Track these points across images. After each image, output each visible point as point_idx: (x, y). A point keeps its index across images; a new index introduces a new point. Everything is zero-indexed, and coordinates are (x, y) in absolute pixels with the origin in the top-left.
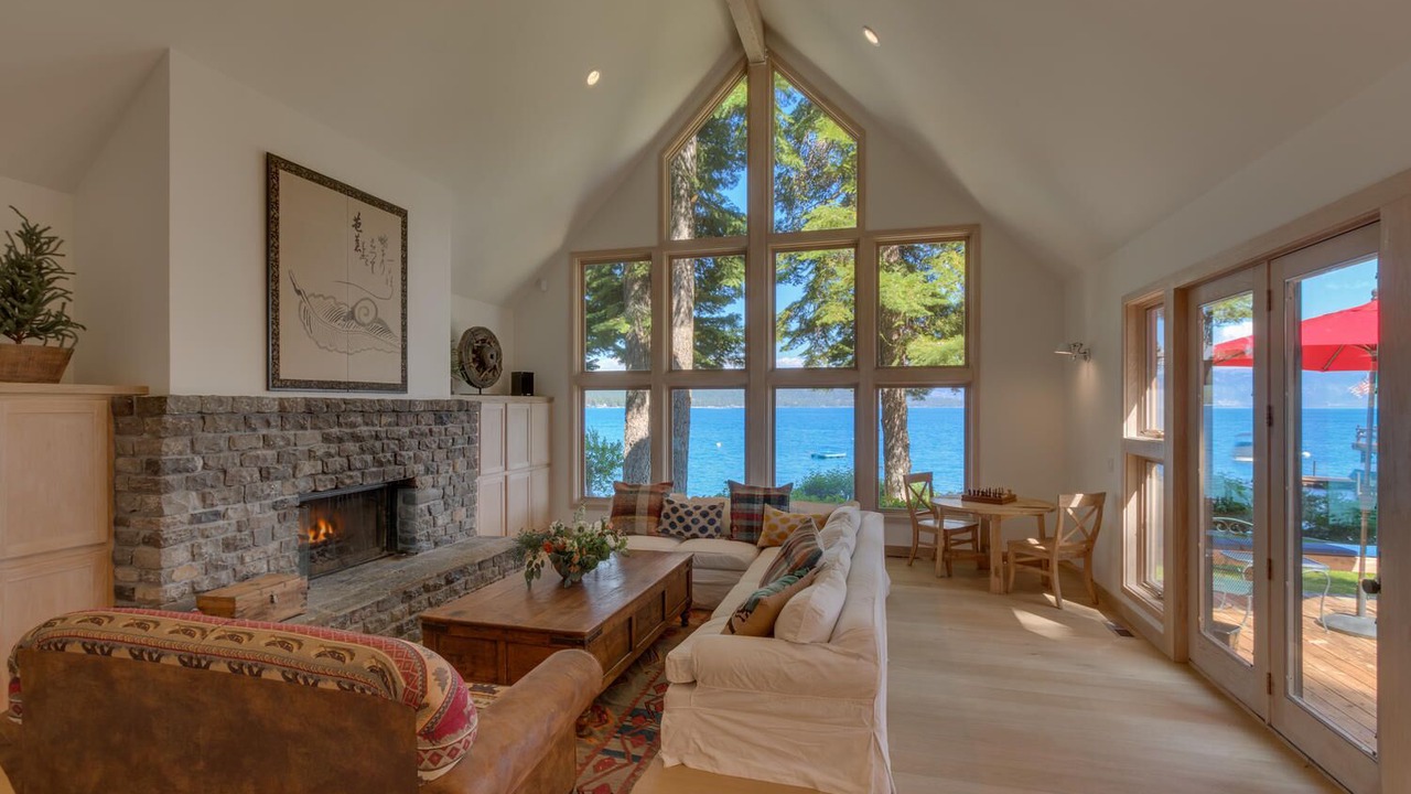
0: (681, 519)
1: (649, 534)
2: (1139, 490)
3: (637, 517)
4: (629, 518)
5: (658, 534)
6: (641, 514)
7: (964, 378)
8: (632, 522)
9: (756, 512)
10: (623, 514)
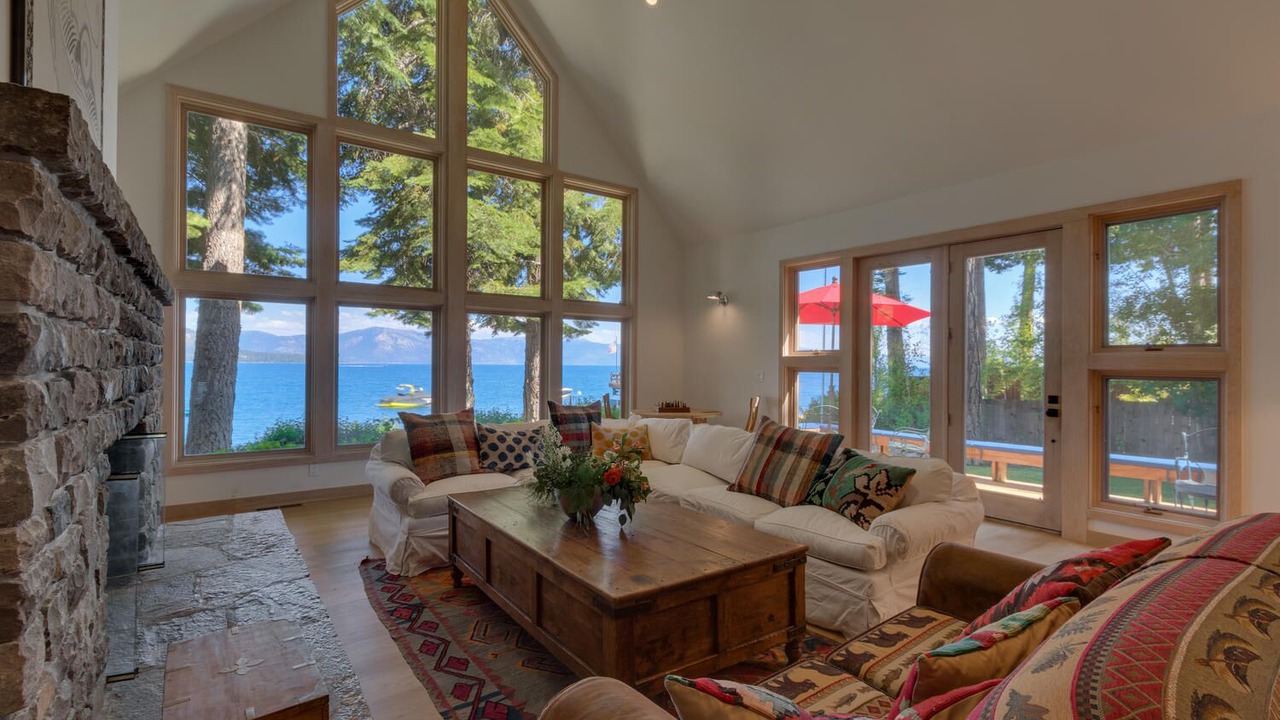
0: (511, 449)
1: (474, 472)
2: (790, 390)
3: (456, 453)
4: (446, 455)
5: (482, 470)
6: (460, 449)
7: (625, 314)
8: (452, 461)
9: (584, 431)
10: (436, 452)
